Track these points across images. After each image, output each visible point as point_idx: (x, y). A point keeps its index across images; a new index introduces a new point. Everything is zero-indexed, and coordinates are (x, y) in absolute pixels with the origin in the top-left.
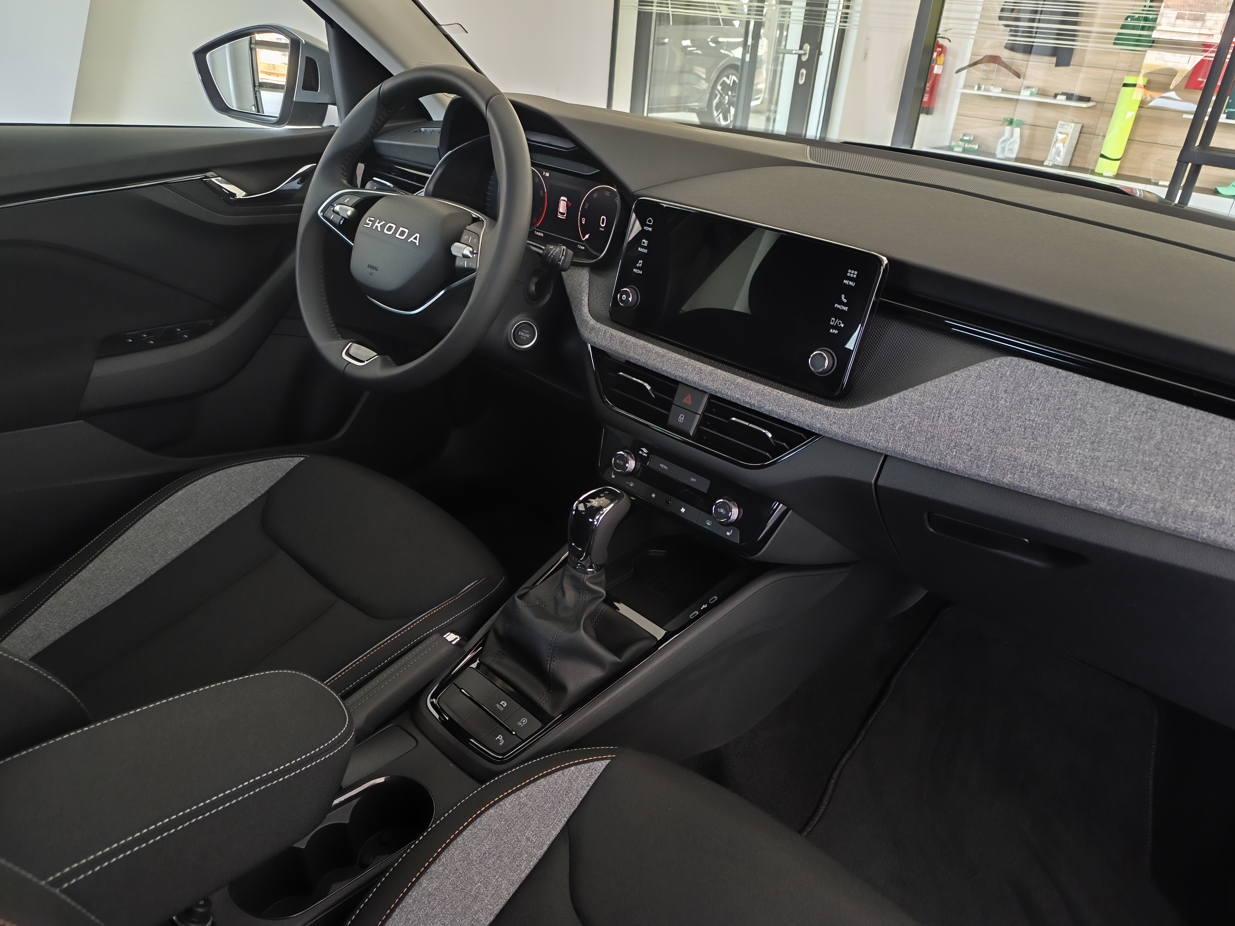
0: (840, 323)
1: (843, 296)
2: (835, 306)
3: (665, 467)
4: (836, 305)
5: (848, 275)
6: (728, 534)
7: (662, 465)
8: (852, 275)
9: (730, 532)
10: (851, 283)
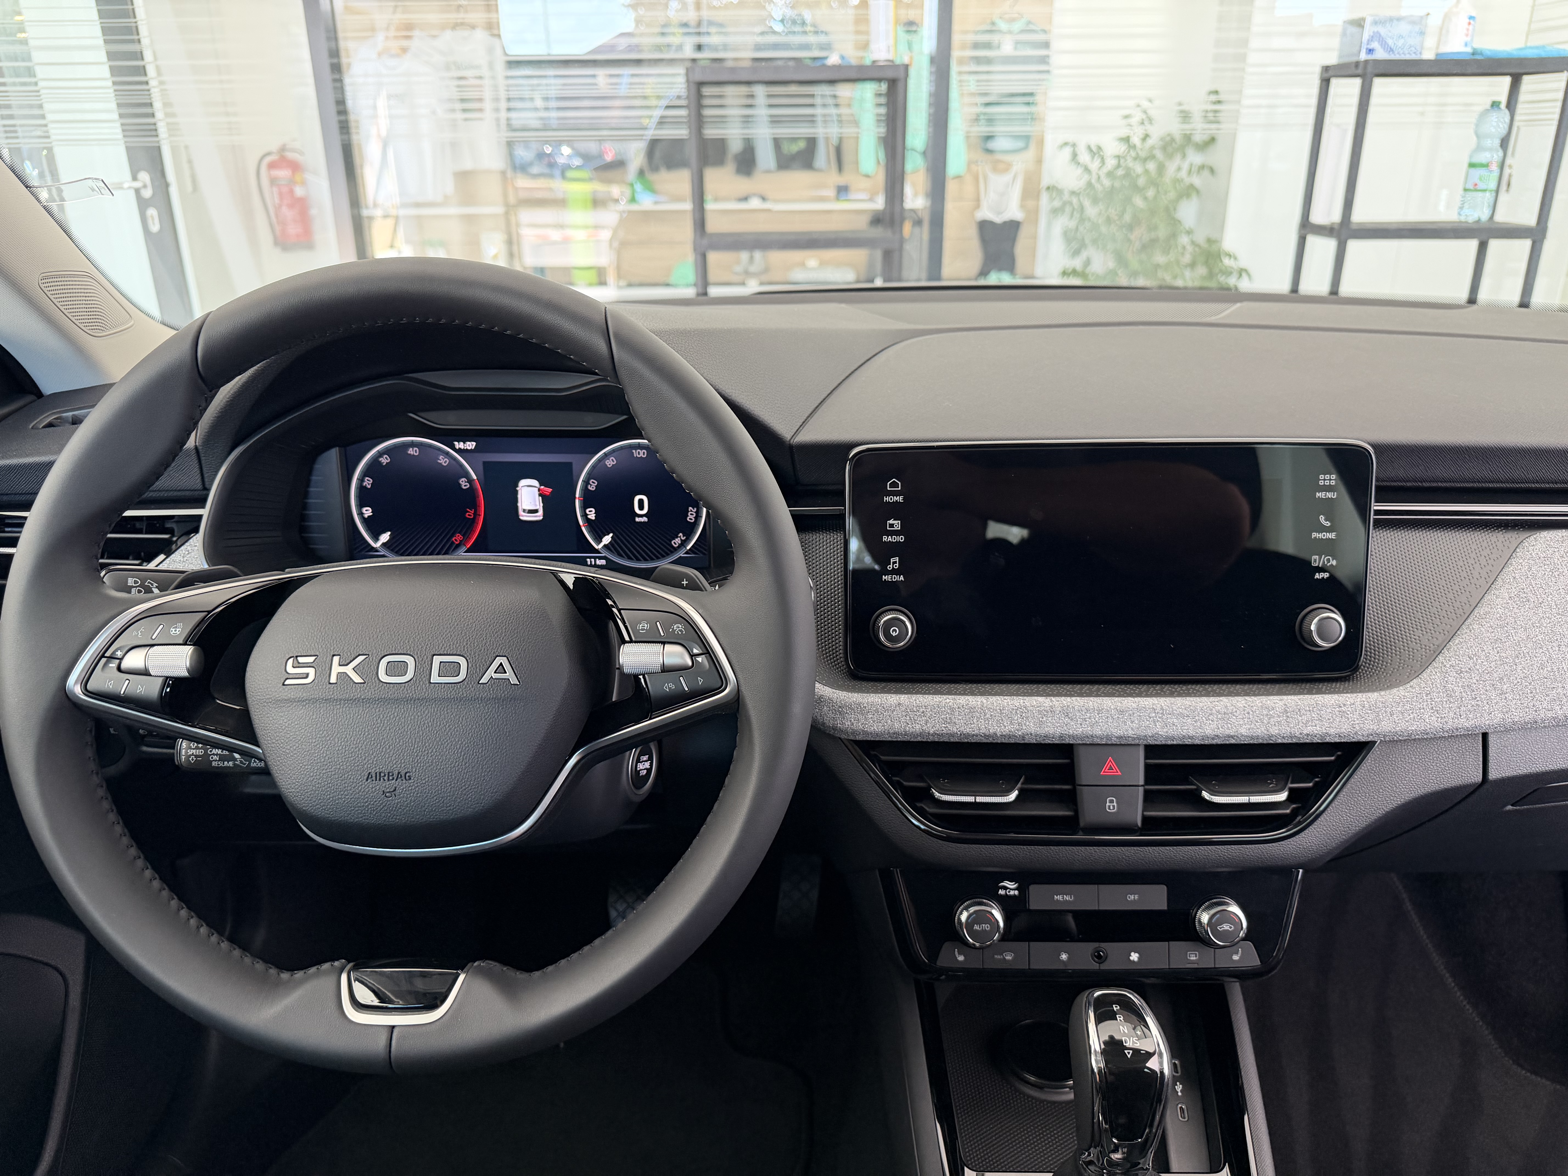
0: (1328, 560)
1: (1322, 518)
2: (1313, 536)
3: (1067, 898)
4: (1315, 535)
5: (1321, 483)
6: (1236, 957)
7: (1059, 898)
8: (1327, 483)
9: (1237, 953)
10: (1330, 495)
